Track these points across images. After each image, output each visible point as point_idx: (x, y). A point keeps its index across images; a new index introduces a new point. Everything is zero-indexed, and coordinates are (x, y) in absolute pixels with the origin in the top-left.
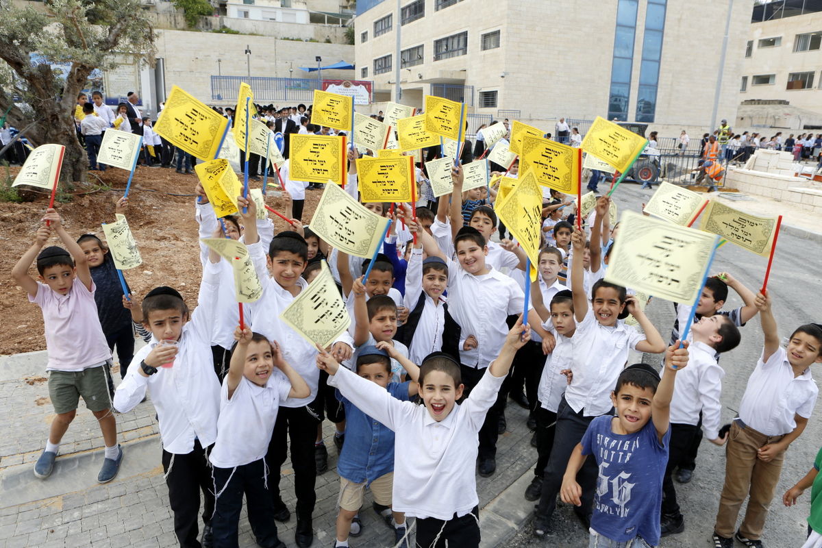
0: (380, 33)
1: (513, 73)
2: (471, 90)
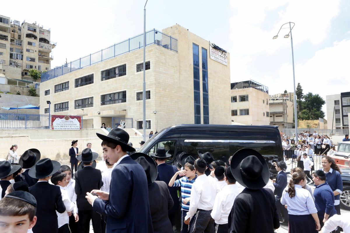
0: (59, 91)
1: (159, 112)
2: (131, 120)
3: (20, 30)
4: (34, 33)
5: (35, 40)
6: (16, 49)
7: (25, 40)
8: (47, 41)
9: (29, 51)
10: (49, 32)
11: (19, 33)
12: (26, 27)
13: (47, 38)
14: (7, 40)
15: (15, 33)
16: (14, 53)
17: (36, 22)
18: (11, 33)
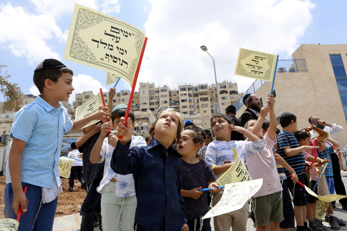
3: (216, 90)
4: (225, 89)
5: (227, 94)
6: (215, 105)
7: (220, 96)
8: (236, 93)
9: (224, 104)
10: (236, 84)
11: (216, 92)
12: (219, 87)
13: (235, 90)
14: (208, 100)
15: (213, 94)
16: (214, 108)
17: (225, 80)
18: (210, 95)
